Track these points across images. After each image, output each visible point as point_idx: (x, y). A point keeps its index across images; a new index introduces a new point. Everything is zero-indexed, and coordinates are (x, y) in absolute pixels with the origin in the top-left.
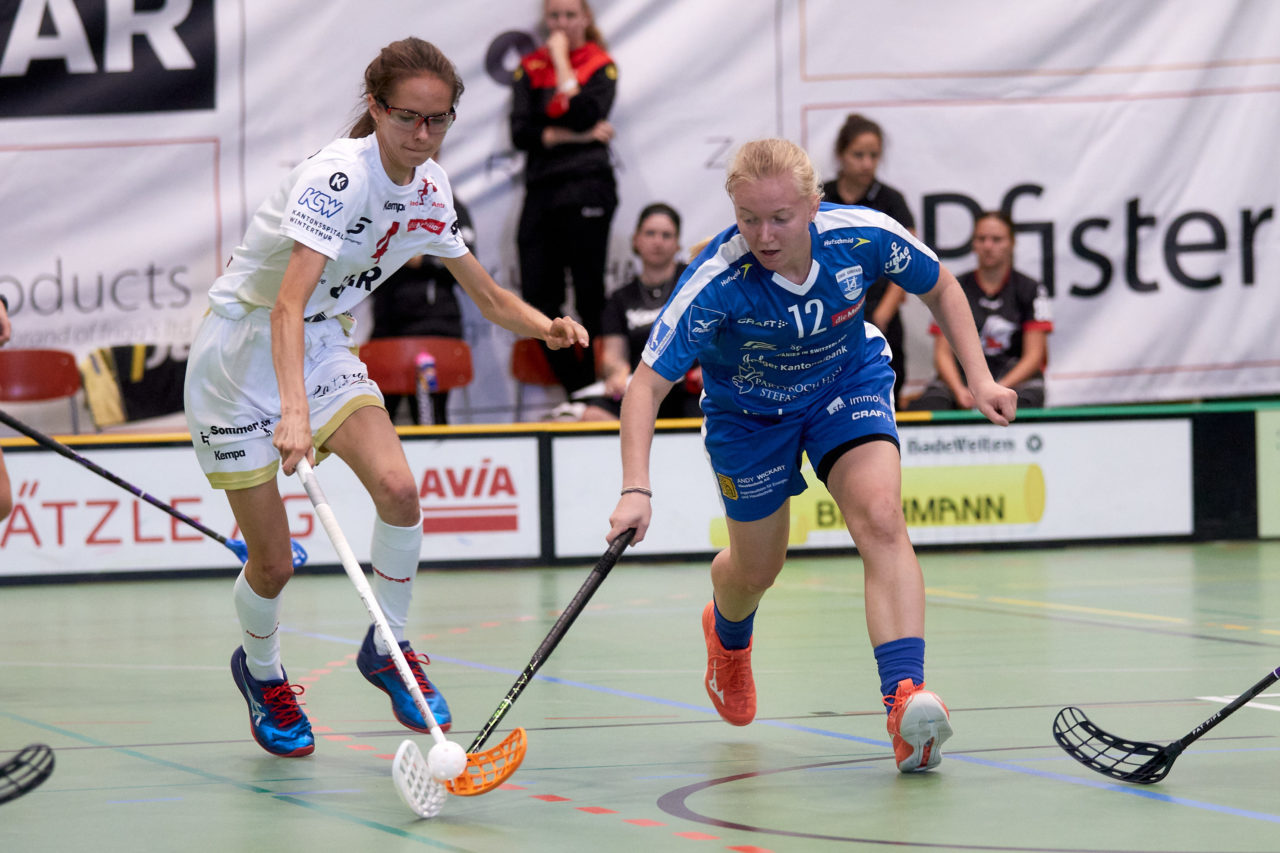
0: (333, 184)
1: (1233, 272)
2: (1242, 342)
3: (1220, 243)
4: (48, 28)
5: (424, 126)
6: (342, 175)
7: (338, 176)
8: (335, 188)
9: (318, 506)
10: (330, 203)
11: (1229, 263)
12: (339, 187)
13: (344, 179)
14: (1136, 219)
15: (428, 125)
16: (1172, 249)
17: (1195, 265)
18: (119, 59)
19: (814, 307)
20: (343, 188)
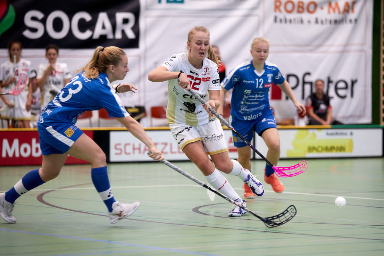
1: (349, 95)
2: (351, 111)
3: (346, 88)
4: (104, 27)
11: (348, 92)
14: (330, 81)
16: (336, 89)
17: (341, 92)
18: (119, 36)
19: (261, 81)
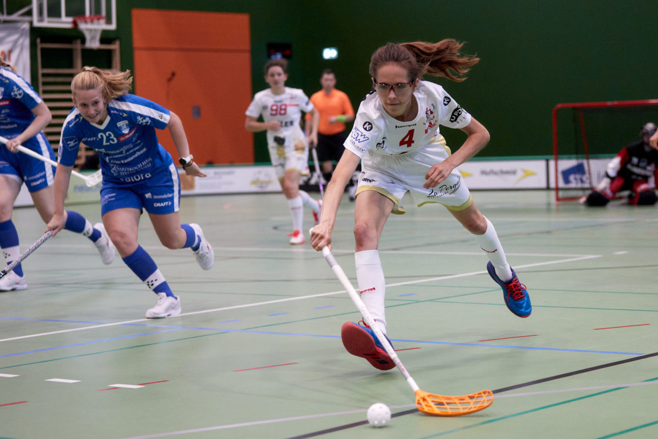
0: (365, 127)
5: (392, 91)
6: (370, 124)
7: (368, 124)
8: (365, 129)
9: (333, 268)
10: (361, 136)
12: (368, 129)
13: (370, 126)
15: (394, 90)
20: (369, 130)
